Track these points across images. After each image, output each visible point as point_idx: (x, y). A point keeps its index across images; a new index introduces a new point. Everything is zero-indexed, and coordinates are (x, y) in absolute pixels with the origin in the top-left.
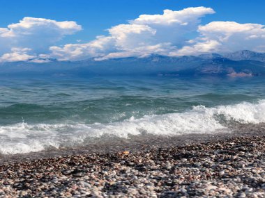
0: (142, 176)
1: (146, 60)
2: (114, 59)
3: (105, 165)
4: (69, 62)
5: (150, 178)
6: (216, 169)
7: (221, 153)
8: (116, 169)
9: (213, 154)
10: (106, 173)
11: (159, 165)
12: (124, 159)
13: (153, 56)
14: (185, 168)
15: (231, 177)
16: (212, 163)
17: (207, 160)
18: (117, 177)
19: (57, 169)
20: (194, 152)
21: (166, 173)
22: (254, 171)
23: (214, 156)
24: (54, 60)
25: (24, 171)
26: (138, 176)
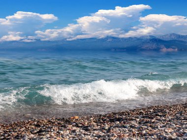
0: (87, 135)
1: (103, 40)
2: (81, 39)
3: (61, 127)
4: (49, 41)
5: (93, 136)
6: (140, 129)
7: (143, 117)
8: (69, 129)
9: (138, 118)
10: (62, 132)
11: (99, 127)
12: (74, 122)
13: (108, 37)
14: (117, 129)
15: (150, 135)
16: (137, 125)
17: (133, 122)
18: (69, 135)
19: (27, 129)
20: (124, 117)
21: (104, 132)
22: (166, 130)
23: (138, 120)
24: (38, 40)
25: (4, 131)
26: (84, 134)
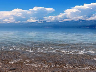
1: (77, 22)
2: (66, 21)
4: (50, 22)
13: (80, 20)
24: (45, 22)
